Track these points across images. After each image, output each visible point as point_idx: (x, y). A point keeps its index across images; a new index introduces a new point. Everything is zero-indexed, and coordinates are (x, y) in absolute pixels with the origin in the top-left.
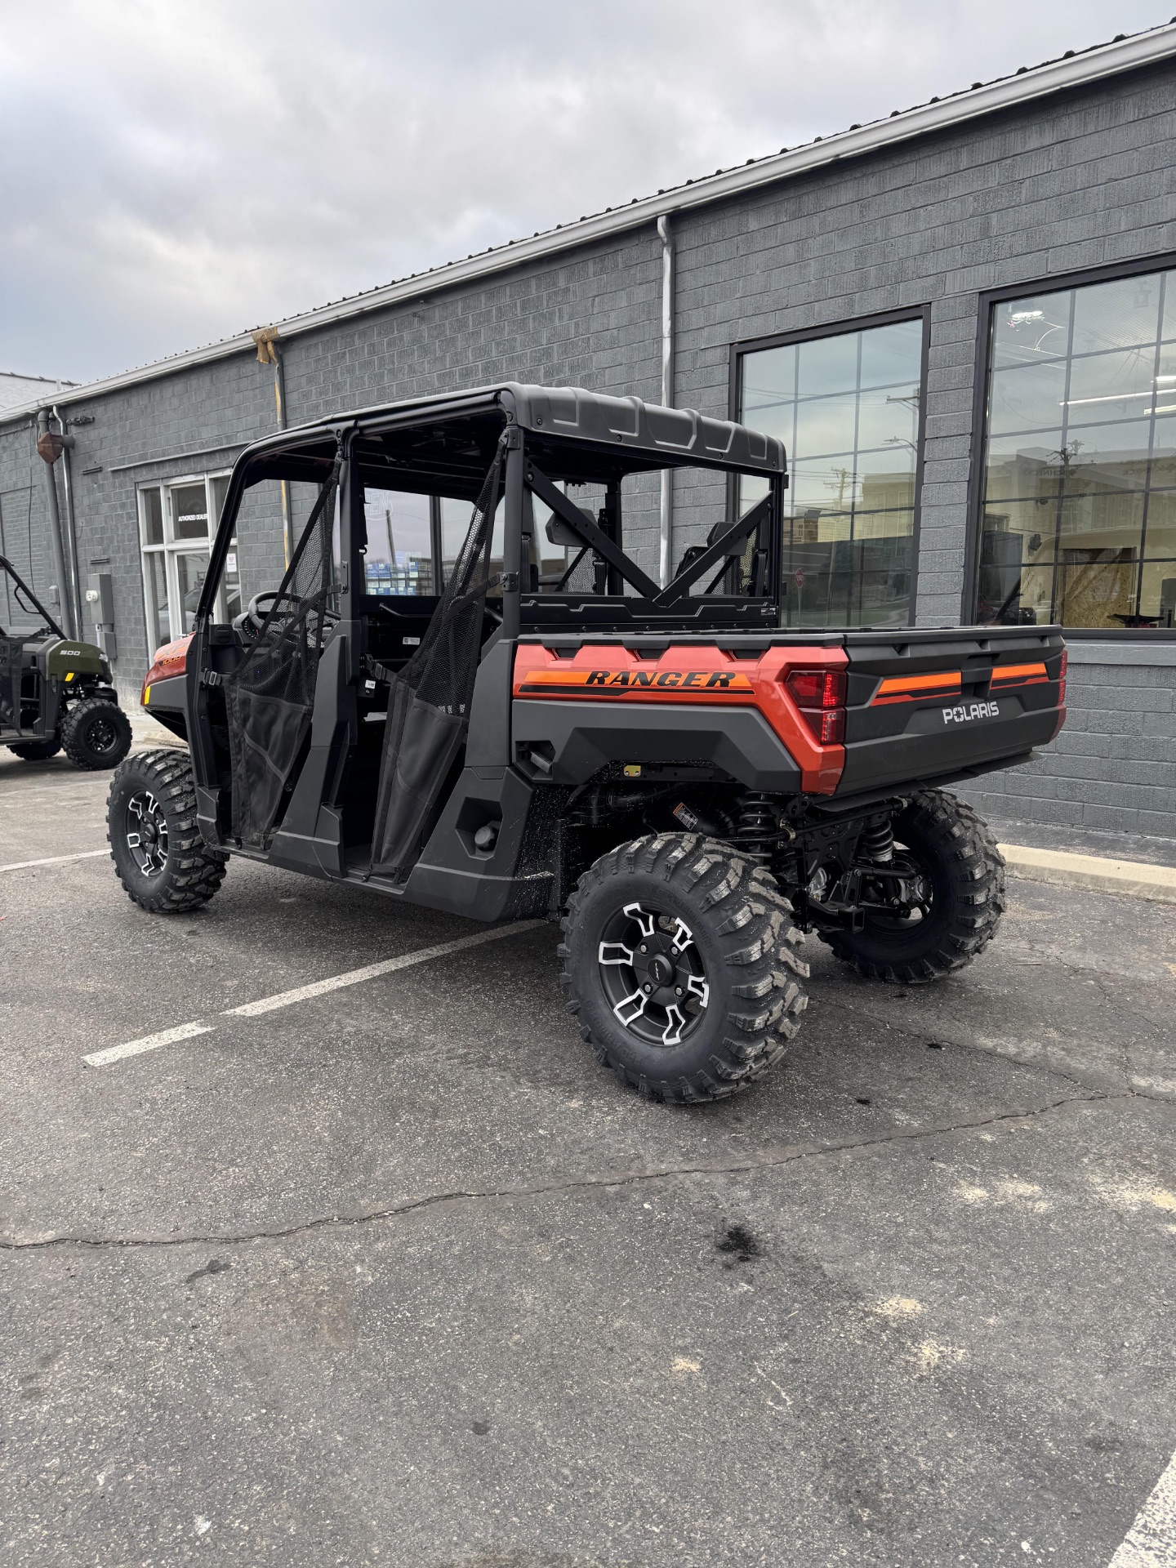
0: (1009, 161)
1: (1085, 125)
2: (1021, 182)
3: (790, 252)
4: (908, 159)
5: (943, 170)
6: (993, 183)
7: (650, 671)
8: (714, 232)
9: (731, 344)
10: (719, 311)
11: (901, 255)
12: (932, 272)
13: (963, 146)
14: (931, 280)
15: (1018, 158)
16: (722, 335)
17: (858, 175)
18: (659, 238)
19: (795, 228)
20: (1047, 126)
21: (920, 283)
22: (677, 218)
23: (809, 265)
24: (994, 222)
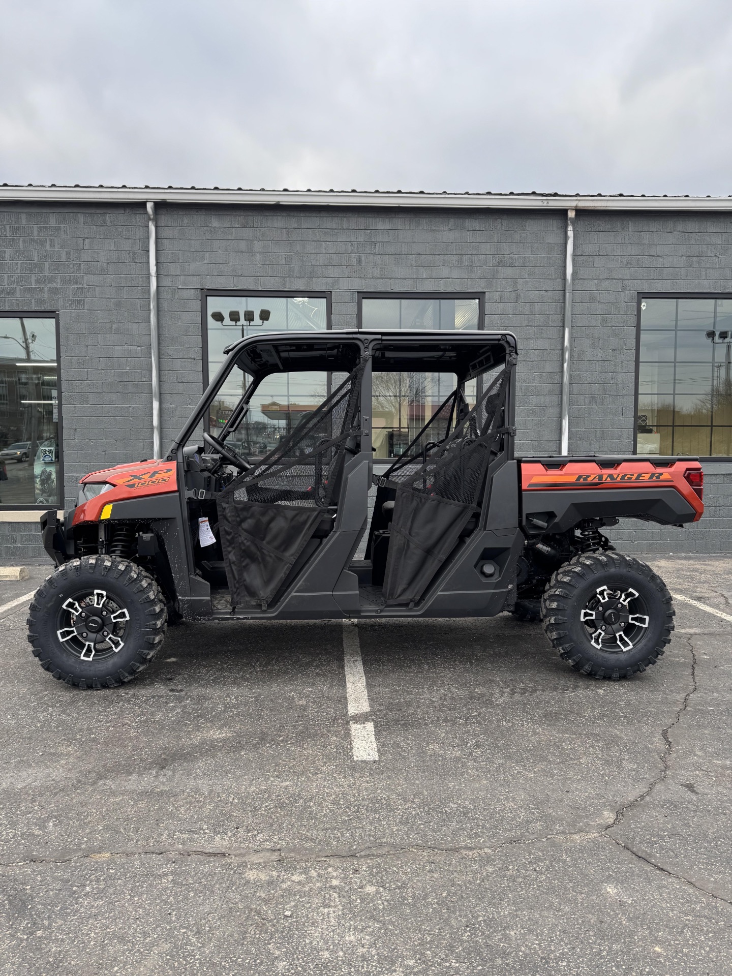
0: (369, 231)
1: (405, 225)
2: (375, 243)
3: (243, 245)
4: (314, 215)
5: (334, 226)
6: (361, 239)
7: (615, 474)
8: (186, 221)
9: (202, 289)
10: (192, 267)
11: (313, 263)
12: (332, 276)
13: (345, 217)
14: (330, 280)
15: (373, 231)
16: (195, 283)
17: (285, 214)
18: (147, 213)
19: (246, 233)
20: (387, 220)
21: (324, 280)
22: (160, 206)
23: (256, 255)
24: (363, 259)
